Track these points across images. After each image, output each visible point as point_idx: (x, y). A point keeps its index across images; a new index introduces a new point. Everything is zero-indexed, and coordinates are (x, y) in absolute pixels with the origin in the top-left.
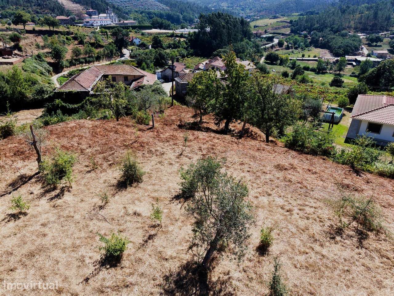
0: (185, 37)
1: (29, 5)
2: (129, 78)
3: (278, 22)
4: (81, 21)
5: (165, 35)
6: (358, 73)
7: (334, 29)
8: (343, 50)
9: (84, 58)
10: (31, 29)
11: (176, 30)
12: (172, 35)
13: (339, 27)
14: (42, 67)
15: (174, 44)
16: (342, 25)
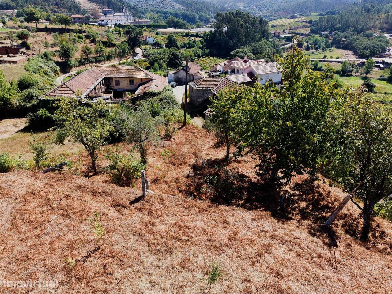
0: (200, 37)
1: (47, 4)
2: (135, 82)
3: (297, 22)
4: (96, 20)
5: (181, 35)
6: (387, 76)
7: (357, 29)
8: (370, 52)
9: (94, 58)
10: (44, 27)
11: (192, 30)
12: (187, 35)
13: (363, 27)
14: (48, 66)
15: (189, 44)
16: (366, 25)
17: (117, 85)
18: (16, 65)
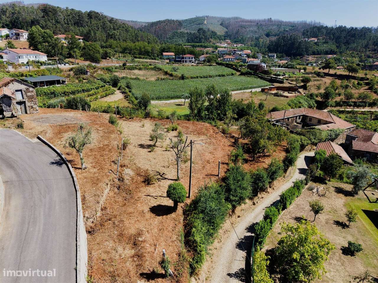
1: (364, 50)
2: (321, 122)
9: (355, 102)
10: (334, 73)
17: (309, 121)
18: (287, 99)
